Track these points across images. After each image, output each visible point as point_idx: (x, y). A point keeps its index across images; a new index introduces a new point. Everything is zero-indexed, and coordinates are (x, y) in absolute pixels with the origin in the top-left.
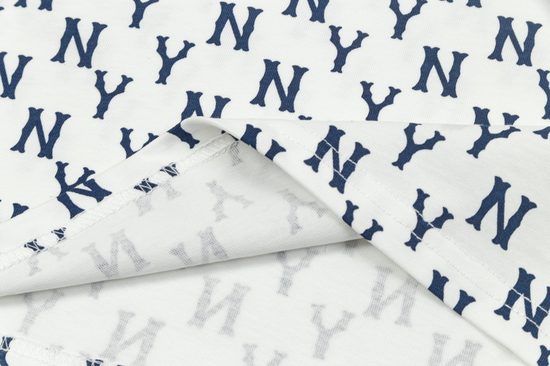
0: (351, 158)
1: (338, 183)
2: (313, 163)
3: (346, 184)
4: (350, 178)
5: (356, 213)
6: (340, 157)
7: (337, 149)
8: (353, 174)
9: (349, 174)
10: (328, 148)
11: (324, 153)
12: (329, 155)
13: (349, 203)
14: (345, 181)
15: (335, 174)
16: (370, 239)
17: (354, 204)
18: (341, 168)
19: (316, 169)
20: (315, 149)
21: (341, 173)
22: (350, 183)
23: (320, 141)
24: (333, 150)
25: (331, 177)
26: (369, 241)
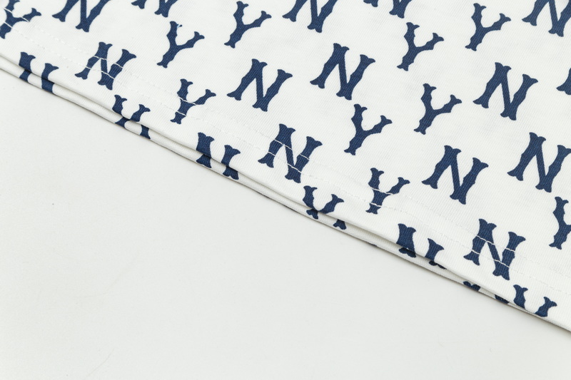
0: (508, 247)
1: (502, 271)
2: (473, 257)
3: (510, 271)
4: (511, 265)
5: (526, 294)
6: (497, 248)
7: (492, 241)
8: (514, 260)
9: (511, 261)
10: (483, 242)
11: (481, 248)
12: (486, 249)
13: (517, 287)
14: (508, 269)
15: (497, 264)
16: (546, 315)
17: (522, 286)
18: (501, 257)
19: (477, 263)
20: (471, 246)
21: (503, 262)
22: (513, 268)
23: (474, 237)
24: (489, 243)
25: (493, 268)
26: (545, 318)
